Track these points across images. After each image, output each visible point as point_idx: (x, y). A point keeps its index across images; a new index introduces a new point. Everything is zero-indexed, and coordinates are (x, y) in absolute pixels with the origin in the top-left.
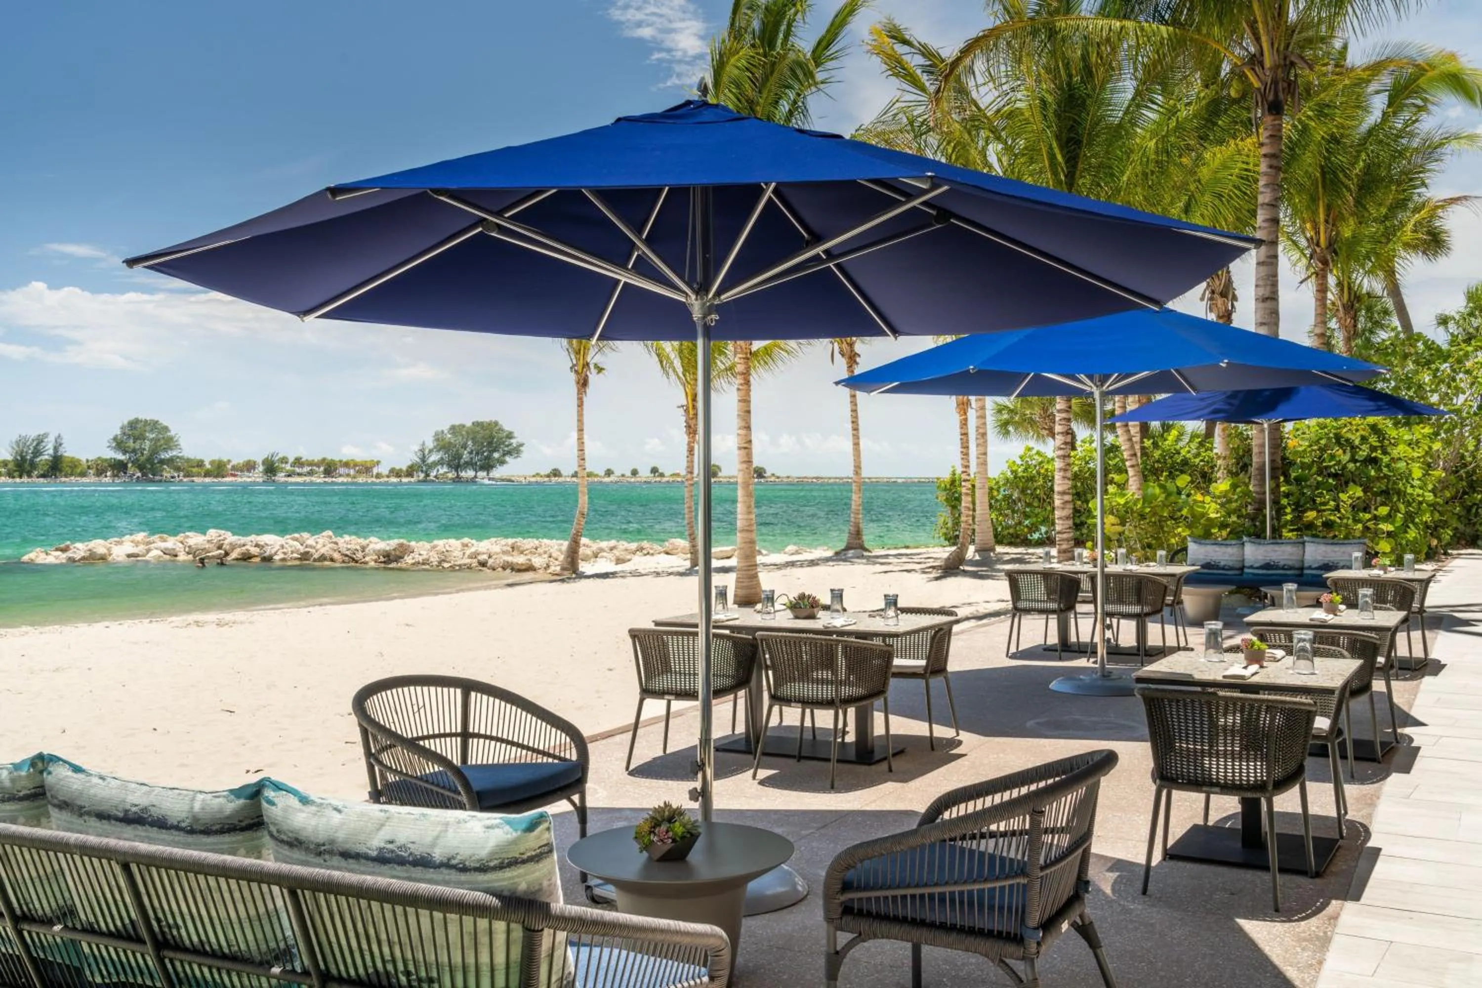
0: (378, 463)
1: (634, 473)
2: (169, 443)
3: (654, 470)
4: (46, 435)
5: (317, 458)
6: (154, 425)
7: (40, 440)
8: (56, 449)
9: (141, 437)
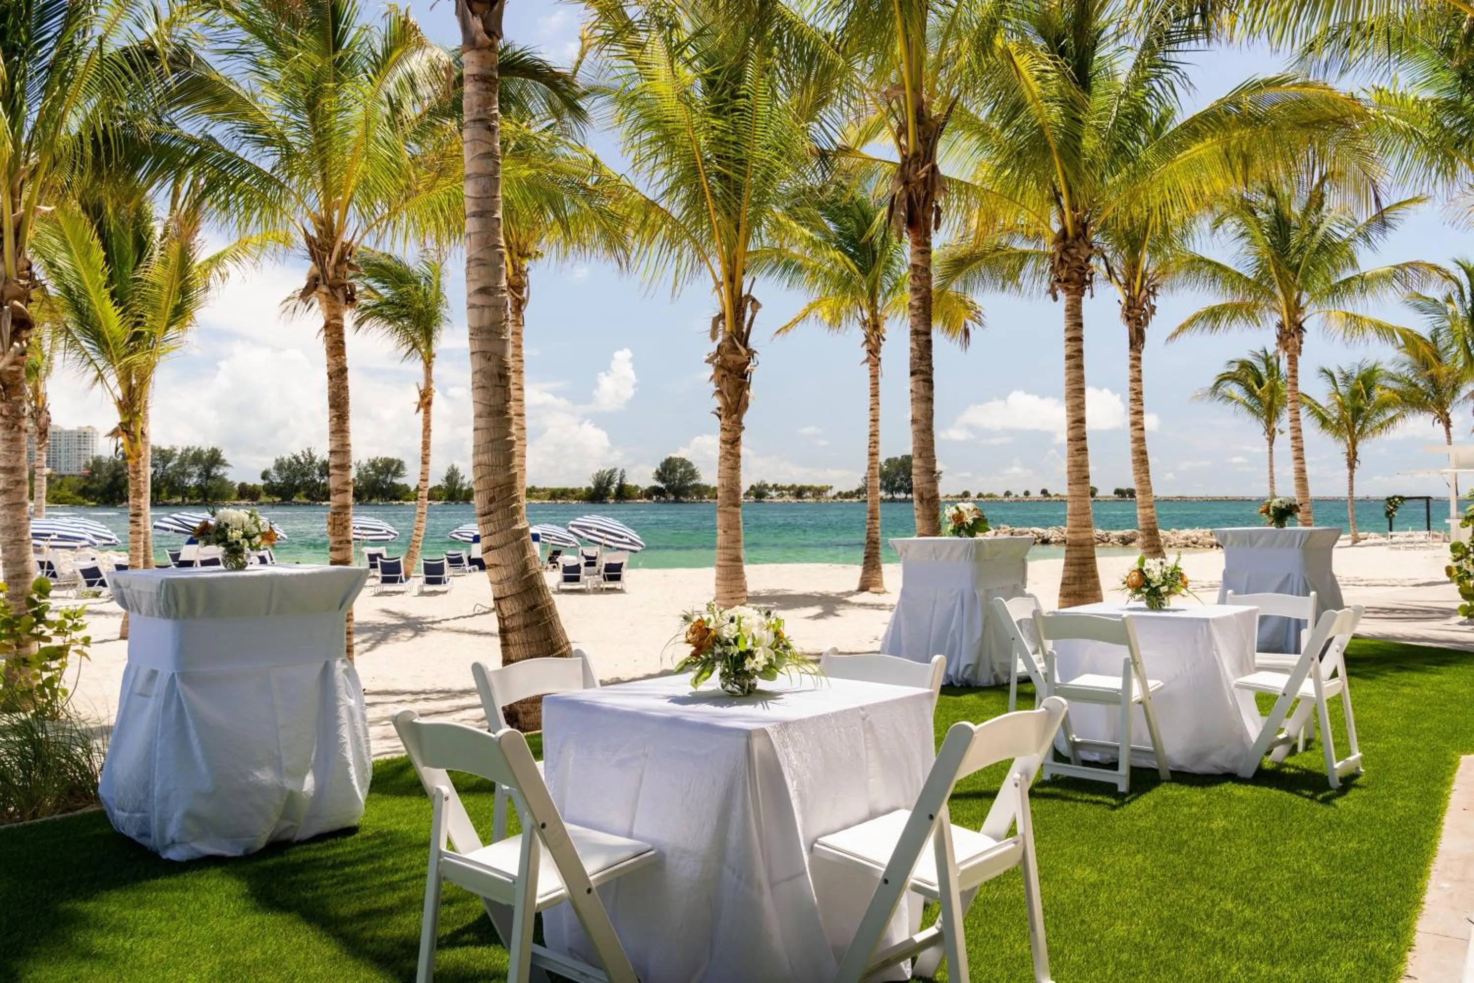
0: (831, 488)
1: (1027, 493)
2: (693, 474)
3: (1044, 492)
4: (615, 470)
5: (788, 484)
6: (683, 462)
7: (612, 472)
8: (621, 480)
9: (673, 471)
